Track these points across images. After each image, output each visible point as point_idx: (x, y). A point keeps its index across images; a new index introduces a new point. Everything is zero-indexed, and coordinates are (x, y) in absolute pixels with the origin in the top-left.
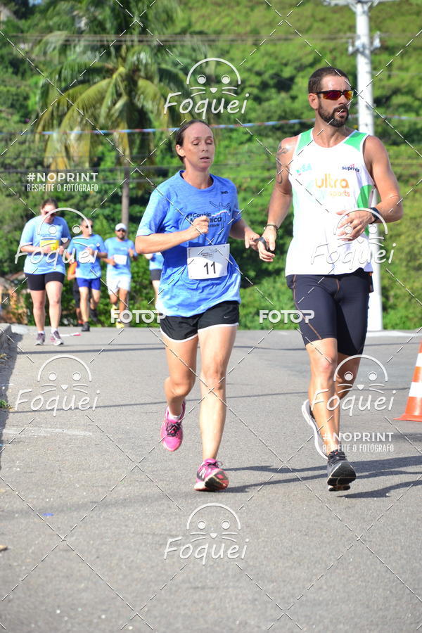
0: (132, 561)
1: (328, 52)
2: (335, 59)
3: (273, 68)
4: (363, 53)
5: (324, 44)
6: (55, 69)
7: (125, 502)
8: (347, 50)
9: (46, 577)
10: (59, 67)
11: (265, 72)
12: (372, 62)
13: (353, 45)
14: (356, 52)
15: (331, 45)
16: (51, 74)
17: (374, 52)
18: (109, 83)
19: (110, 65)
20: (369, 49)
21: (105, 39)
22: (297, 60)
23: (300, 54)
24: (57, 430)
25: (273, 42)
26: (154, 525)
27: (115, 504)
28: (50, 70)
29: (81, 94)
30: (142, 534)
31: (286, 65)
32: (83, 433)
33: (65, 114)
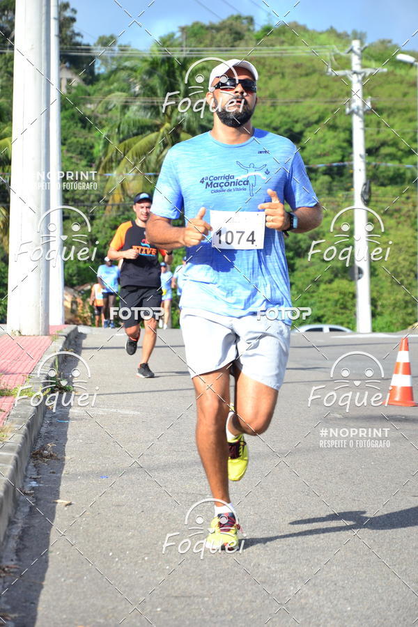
0: (170, 515)
1: (330, 112)
2: (335, 118)
3: (286, 125)
4: (357, 114)
5: (326, 105)
6: (115, 124)
7: (165, 468)
8: (344, 110)
9: (102, 527)
10: (118, 123)
11: (280, 128)
12: (365, 121)
13: (350, 107)
14: (352, 113)
15: (333, 106)
16: (112, 127)
17: (366, 113)
18: (158, 136)
19: (158, 122)
20: (362, 110)
21: (155, 101)
22: (306, 118)
23: (308, 113)
24: (112, 410)
25: (287, 104)
26: (188, 486)
27: (157, 469)
28: (111, 125)
29: (135, 144)
30: (178, 494)
31: (297, 122)
32: (132, 413)
33: (122, 159)
